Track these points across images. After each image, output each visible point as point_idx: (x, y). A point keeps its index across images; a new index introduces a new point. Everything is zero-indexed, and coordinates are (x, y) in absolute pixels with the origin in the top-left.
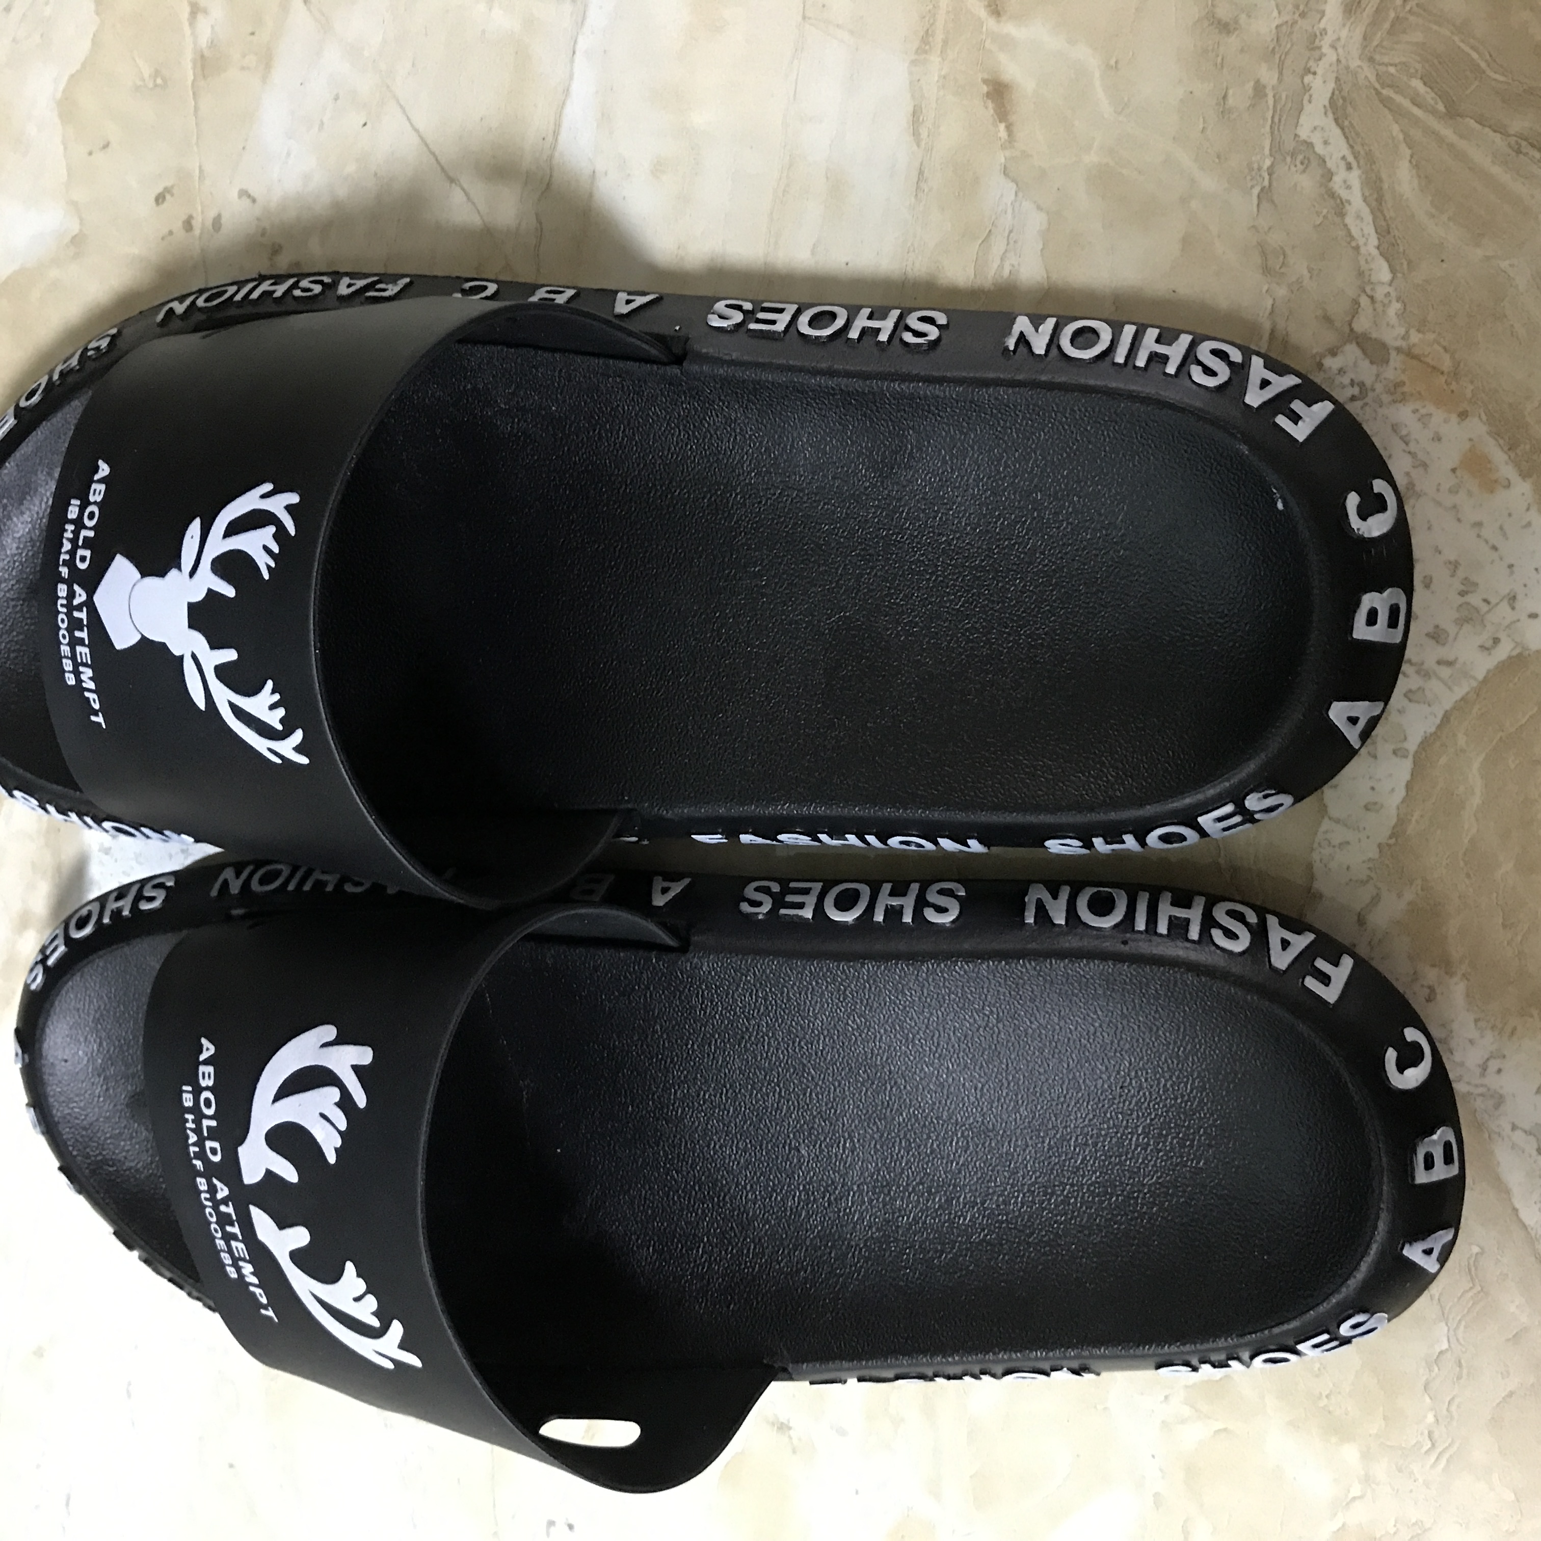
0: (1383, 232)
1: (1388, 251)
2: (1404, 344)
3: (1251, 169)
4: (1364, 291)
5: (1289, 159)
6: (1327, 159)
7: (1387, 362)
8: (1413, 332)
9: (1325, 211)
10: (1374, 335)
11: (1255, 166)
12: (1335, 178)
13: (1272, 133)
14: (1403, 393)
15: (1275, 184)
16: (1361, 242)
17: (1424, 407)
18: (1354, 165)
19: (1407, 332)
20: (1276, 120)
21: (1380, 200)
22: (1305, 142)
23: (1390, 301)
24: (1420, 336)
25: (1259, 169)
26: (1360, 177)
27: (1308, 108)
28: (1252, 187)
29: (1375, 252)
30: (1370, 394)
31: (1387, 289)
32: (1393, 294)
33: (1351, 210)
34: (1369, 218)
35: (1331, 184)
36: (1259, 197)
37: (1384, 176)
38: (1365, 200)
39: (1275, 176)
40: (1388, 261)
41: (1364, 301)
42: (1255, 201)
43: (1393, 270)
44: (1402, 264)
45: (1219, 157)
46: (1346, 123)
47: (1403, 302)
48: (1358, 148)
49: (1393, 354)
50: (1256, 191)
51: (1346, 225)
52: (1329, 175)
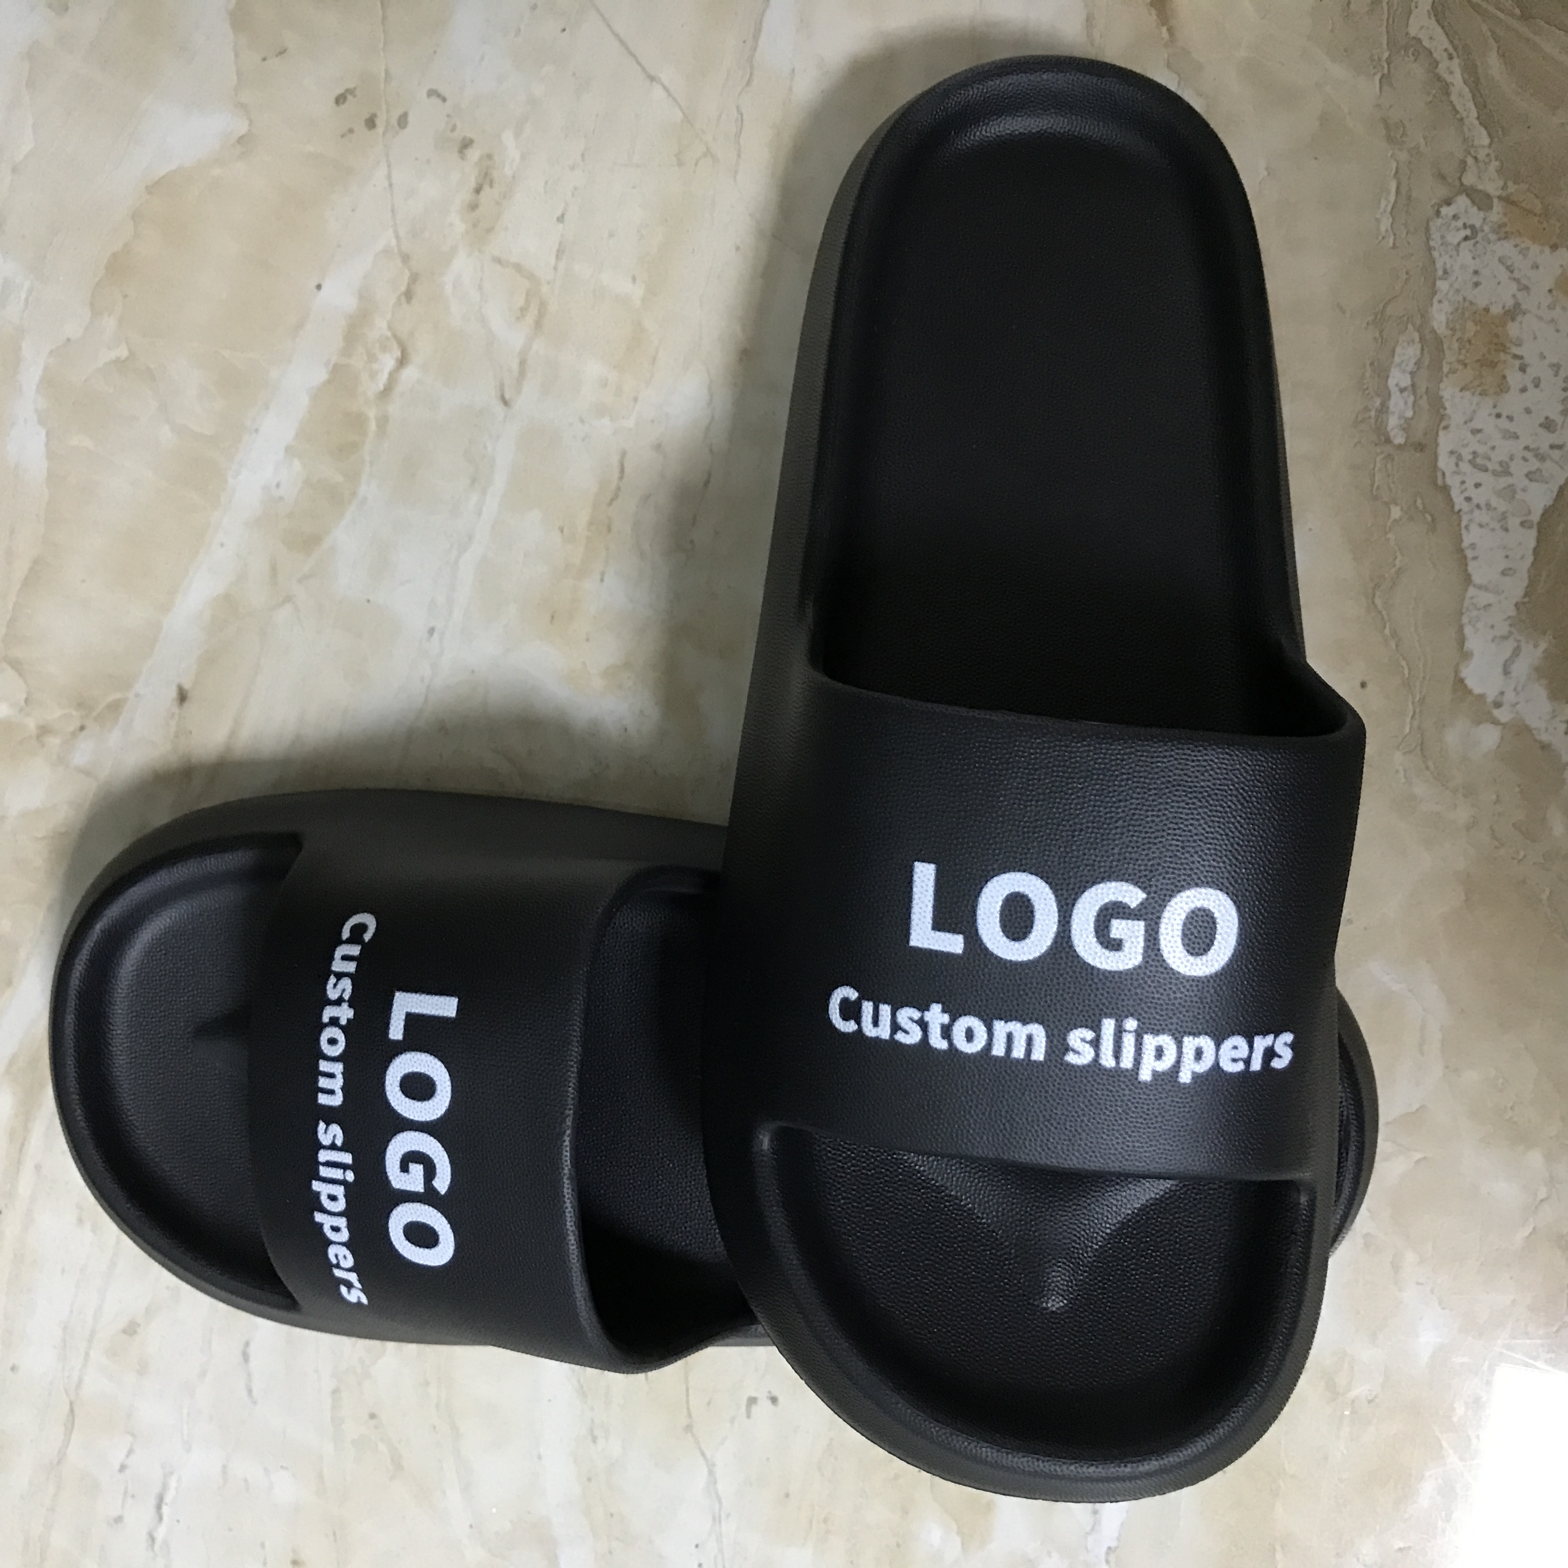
0: (1481, 105)
1: (1486, 121)
2: (1504, 194)
3: (1373, 60)
4: (1470, 154)
5: (1403, 52)
6: (1433, 50)
7: (1491, 208)
8: (1510, 183)
9: (1434, 92)
10: (1480, 187)
11: (1376, 57)
12: (1440, 66)
13: (1388, 32)
14: (1506, 233)
15: (1392, 71)
16: (1464, 114)
17: (1523, 242)
18: (1455, 54)
19: (1505, 184)
20: (1391, 22)
21: (1477, 82)
22: (1414, 38)
23: (1490, 161)
24: (1516, 187)
25: (1380, 59)
26: (1459, 64)
27: (1415, 12)
28: (1374, 74)
29: (1476, 122)
30: (1480, 235)
31: (1487, 151)
32: (1493, 155)
33: (1454, 91)
34: (1469, 96)
35: (1437, 71)
36: (1380, 80)
37: (1479, 64)
38: (1465, 83)
39: (1392, 65)
40: (1486, 128)
41: (1470, 161)
42: (1378, 86)
43: (1490, 136)
44: (1497, 131)
45: (1346, 50)
46: (1446, 24)
47: (1501, 161)
48: (1456, 42)
49: (1496, 201)
50: (1377, 78)
51: (1451, 102)
52: (1436, 63)
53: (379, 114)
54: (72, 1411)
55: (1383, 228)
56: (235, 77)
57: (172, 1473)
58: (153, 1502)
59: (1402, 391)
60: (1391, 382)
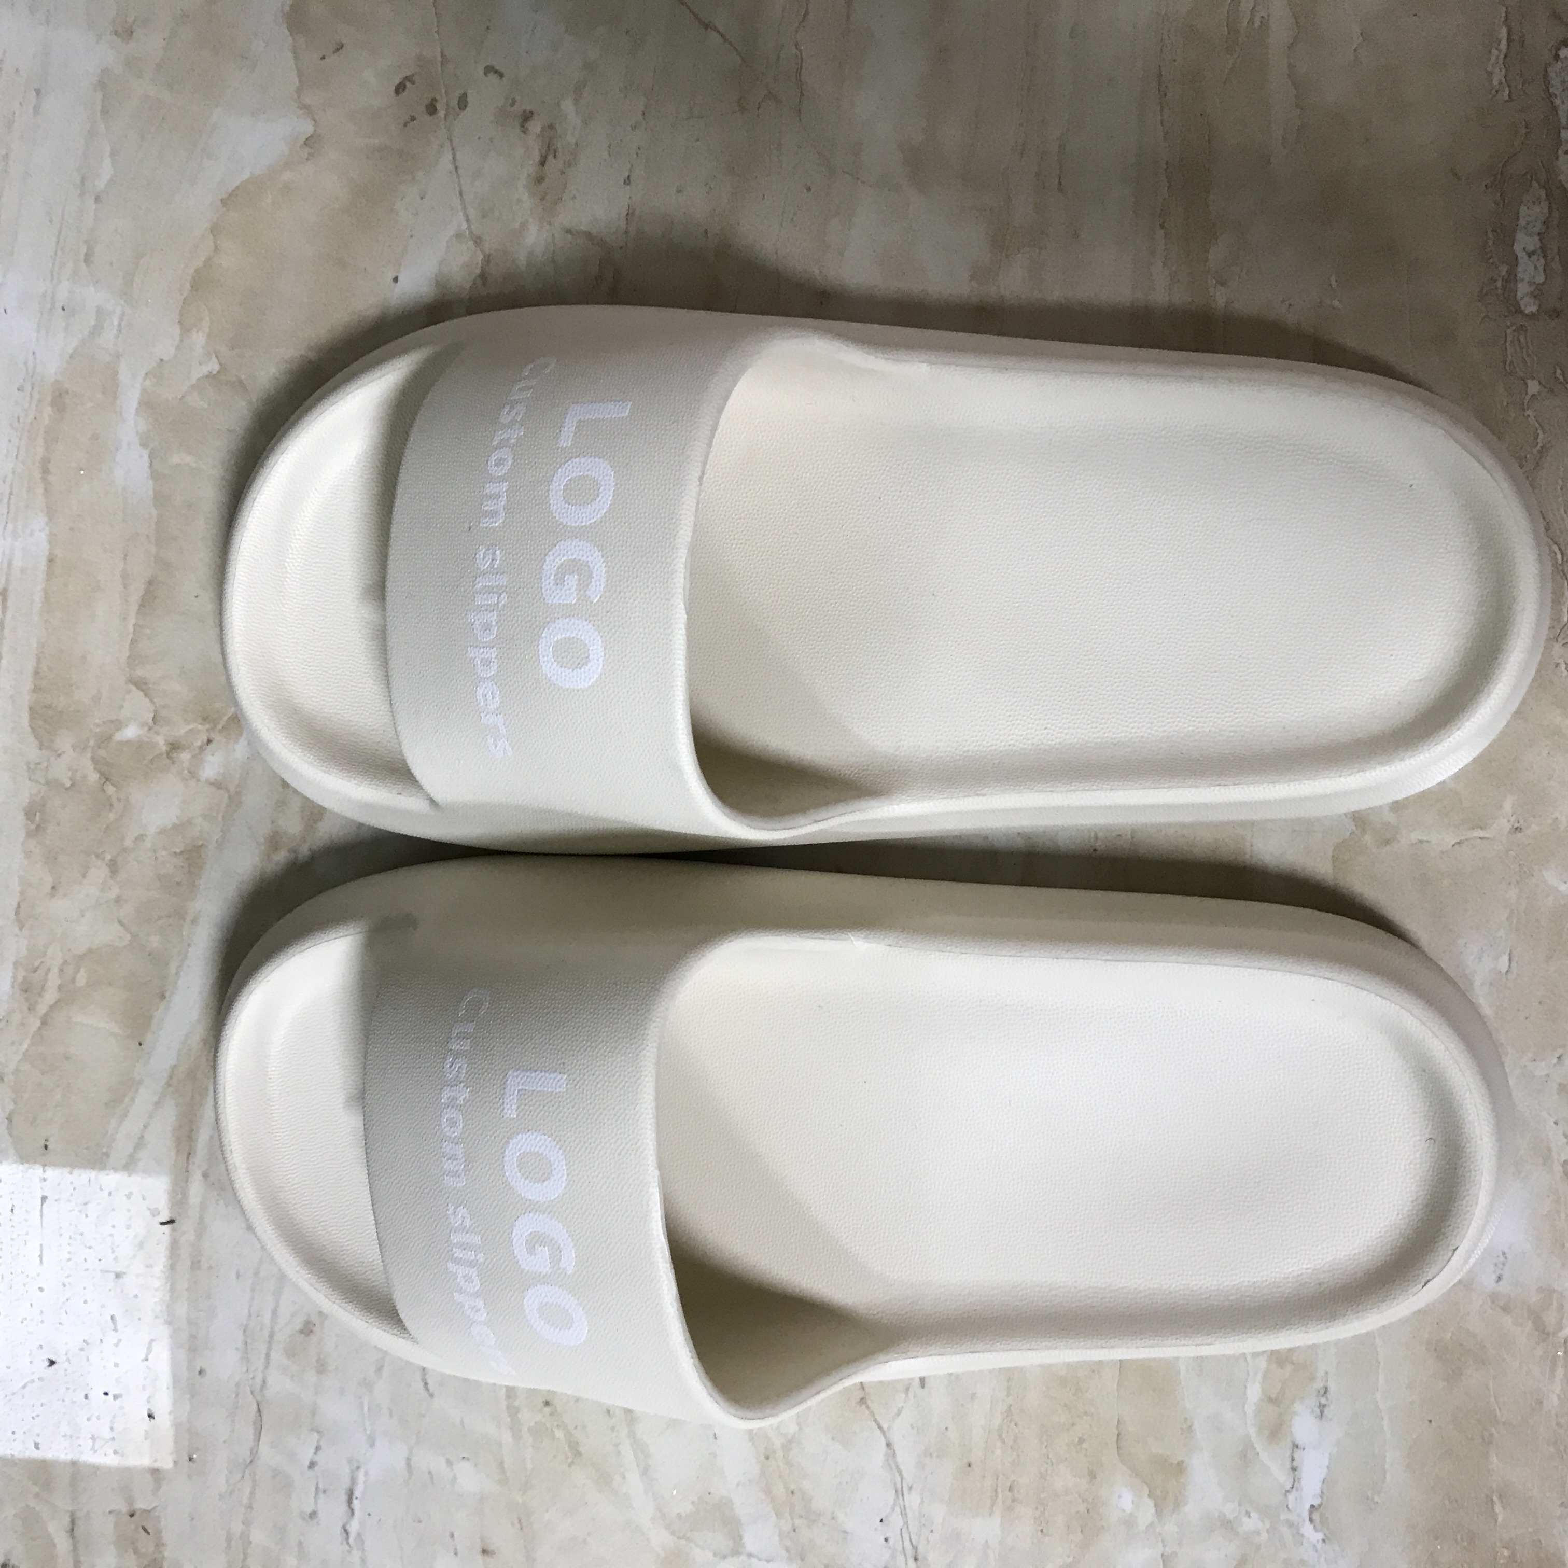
53: (438, 97)
54: (259, 1410)
55: (1495, 82)
56: (297, 79)
57: (358, 1468)
58: (344, 1498)
59: (1530, 255)
60: (1518, 248)
